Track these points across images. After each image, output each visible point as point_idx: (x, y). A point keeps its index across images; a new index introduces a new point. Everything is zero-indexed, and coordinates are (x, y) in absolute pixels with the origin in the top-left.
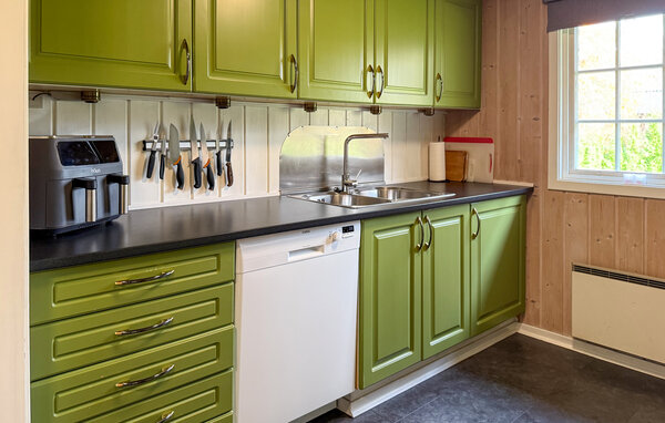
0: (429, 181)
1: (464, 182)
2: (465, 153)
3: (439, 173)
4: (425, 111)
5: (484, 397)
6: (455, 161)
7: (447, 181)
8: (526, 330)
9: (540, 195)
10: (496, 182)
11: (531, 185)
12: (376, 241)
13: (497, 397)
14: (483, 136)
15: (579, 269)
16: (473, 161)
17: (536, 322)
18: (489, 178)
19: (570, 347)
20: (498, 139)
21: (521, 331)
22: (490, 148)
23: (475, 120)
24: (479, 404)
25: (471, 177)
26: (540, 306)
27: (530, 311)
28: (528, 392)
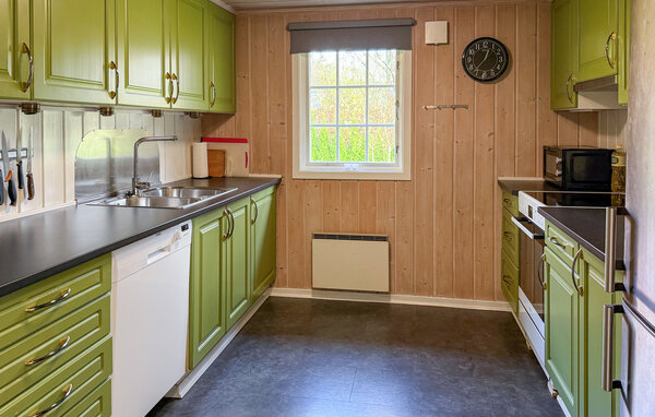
0: (193, 178)
1: (224, 177)
2: (224, 152)
3: (202, 170)
4: (191, 114)
5: (273, 347)
6: (216, 159)
7: (209, 178)
8: (277, 292)
9: (286, 183)
10: (251, 175)
11: (280, 176)
12: (201, 234)
13: (281, 345)
14: (237, 137)
15: (317, 236)
16: (230, 158)
17: (284, 285)
18: (246, 172)
19: (310, 296)
20: (251, 139)
21: (273, 294)
22: (245, 147)
23: (231, 122)
24: (273, 353)
25: (229, 173)
26: (286, 271)
27: (279, 277)
28: (300, 334)
